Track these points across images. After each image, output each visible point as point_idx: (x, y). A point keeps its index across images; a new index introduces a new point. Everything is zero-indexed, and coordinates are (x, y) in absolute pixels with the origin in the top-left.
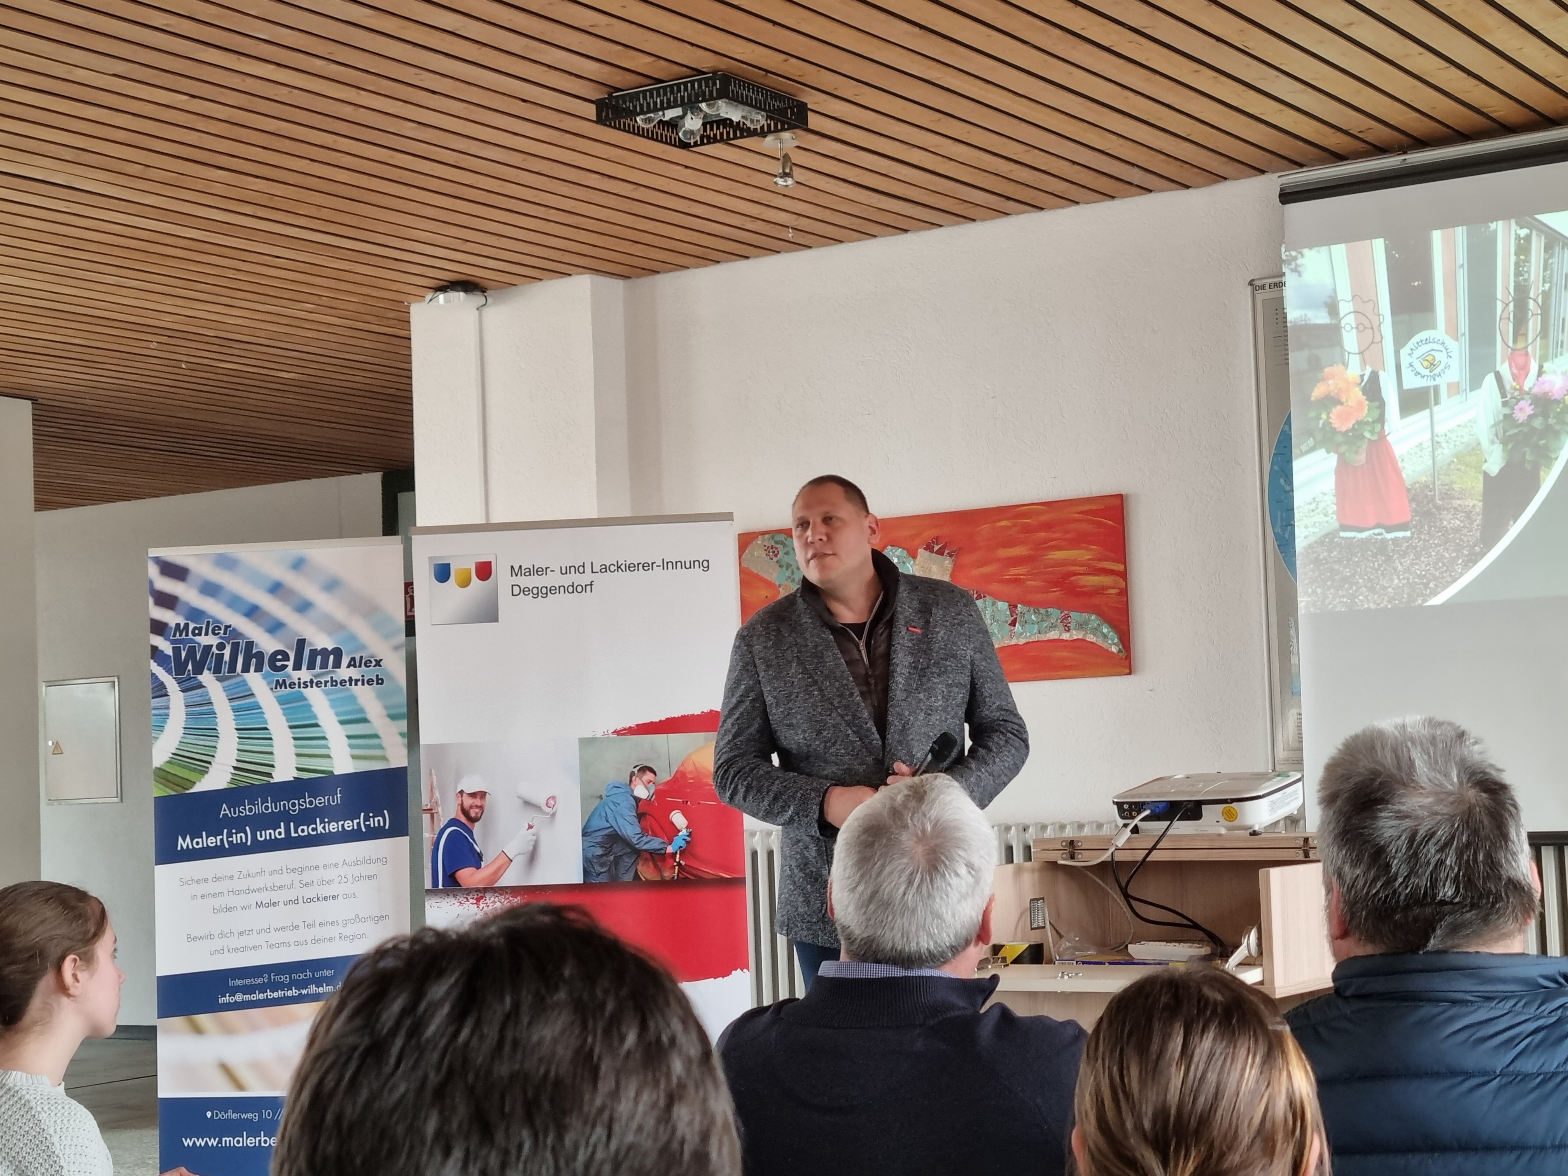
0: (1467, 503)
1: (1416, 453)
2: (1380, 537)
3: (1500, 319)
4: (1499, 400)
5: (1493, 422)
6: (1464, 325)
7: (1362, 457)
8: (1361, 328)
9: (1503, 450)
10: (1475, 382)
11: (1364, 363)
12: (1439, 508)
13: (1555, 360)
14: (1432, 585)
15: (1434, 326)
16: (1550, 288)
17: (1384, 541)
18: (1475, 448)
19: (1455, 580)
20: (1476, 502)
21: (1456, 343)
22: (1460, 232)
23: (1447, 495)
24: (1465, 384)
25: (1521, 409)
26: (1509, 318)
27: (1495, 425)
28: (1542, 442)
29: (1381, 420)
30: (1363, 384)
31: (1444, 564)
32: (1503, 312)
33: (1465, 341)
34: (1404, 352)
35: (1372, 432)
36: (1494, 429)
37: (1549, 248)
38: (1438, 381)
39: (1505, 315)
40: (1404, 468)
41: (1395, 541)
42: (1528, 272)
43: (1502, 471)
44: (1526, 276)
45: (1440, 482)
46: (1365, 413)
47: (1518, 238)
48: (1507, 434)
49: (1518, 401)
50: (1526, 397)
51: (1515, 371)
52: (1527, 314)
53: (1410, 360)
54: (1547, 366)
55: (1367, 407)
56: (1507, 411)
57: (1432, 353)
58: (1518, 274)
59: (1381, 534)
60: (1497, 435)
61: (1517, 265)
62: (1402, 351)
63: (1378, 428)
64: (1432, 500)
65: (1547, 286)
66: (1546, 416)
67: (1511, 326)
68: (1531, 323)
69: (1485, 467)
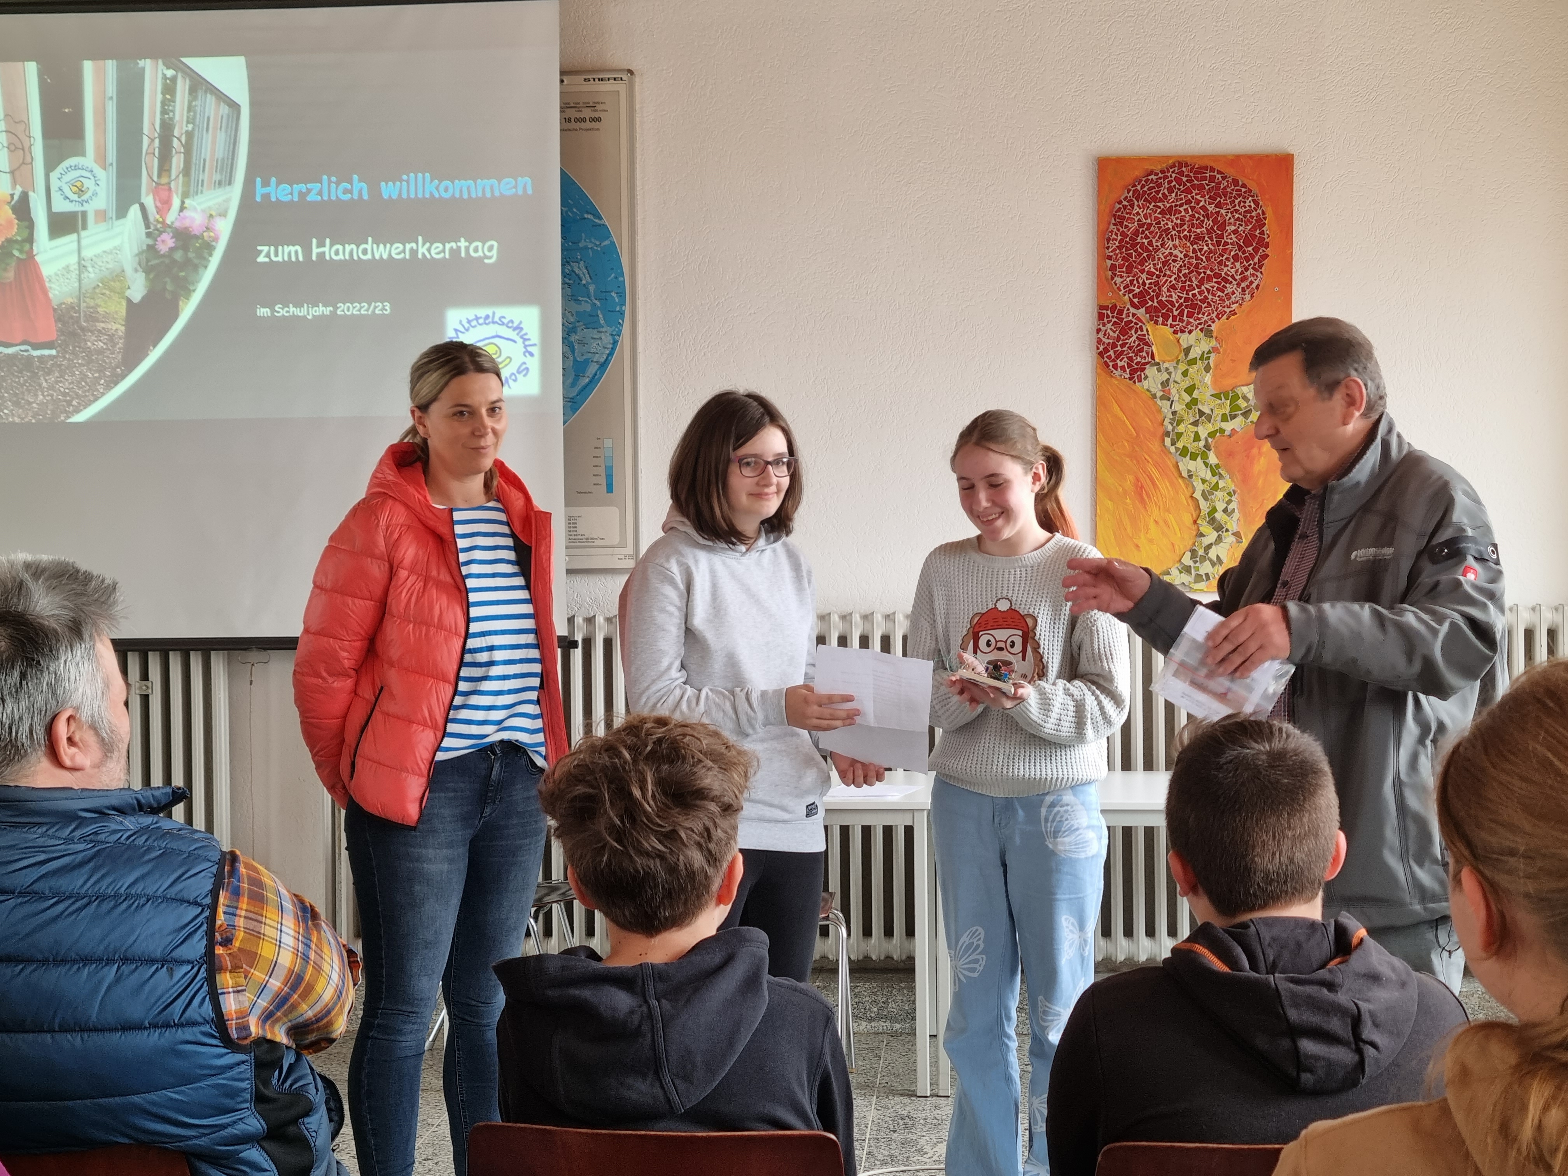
0: (110, 327)
1: (63, 275)
2: (26, 354)
3: (147, 154)
4: (143, 230)
5: (136, 252)
6: (112, 155)
7: (10, 275)
8: (12, 147)
9: (147, 278)
10: (122, 213)
11: (14, 183)
12: (83, 329)
13: (196, 197)
14: (74, 403)
15: (83, 154)
16: (193, 129)
17: (31, 357)
18: (119, 276)
19: (96, 399)
20: (119, 326)
21: (104, 172)
22: (111, 65)
23: (93, 317)
24: (112, 213)
25: (163, 241)
26: (154, 154)
27: (139, 254)
28: (182, 274)
29: (30, 239)
30: (13, 203)
31: (86, 383)
32: (149, 146)
33: (113, 171)
34: (54, 175)
35: (21, 251)
36: (137, 258)
37: (193, 91)
38: (86, 207)
39: (151, 150)
40: (51, 288)
41: (41, 358)
42: (173, 111)
43: (143, 298)
44: (171, 114)
45: (85, 305)
46: (14, 231)
47: (165, 77)
48: (150, 263)
49: (161, 233)
50: (168, 230)
51: (159, 204)
52: (171, 152)
53: (58, 183)
54: (188, 202)
55: (16, 226)
56: (150, 242)
57: (81, 179)
58: (164, 112)
59: (27, 351)
60: (140, 264)
61: (163, 104)
62: (51, 174)
63: (27, 247)
64: (77, 321)
65: (190, 127)
66: (185, 249)
67: (156, 160)
68: (174, 160)
69: (128, 293)
